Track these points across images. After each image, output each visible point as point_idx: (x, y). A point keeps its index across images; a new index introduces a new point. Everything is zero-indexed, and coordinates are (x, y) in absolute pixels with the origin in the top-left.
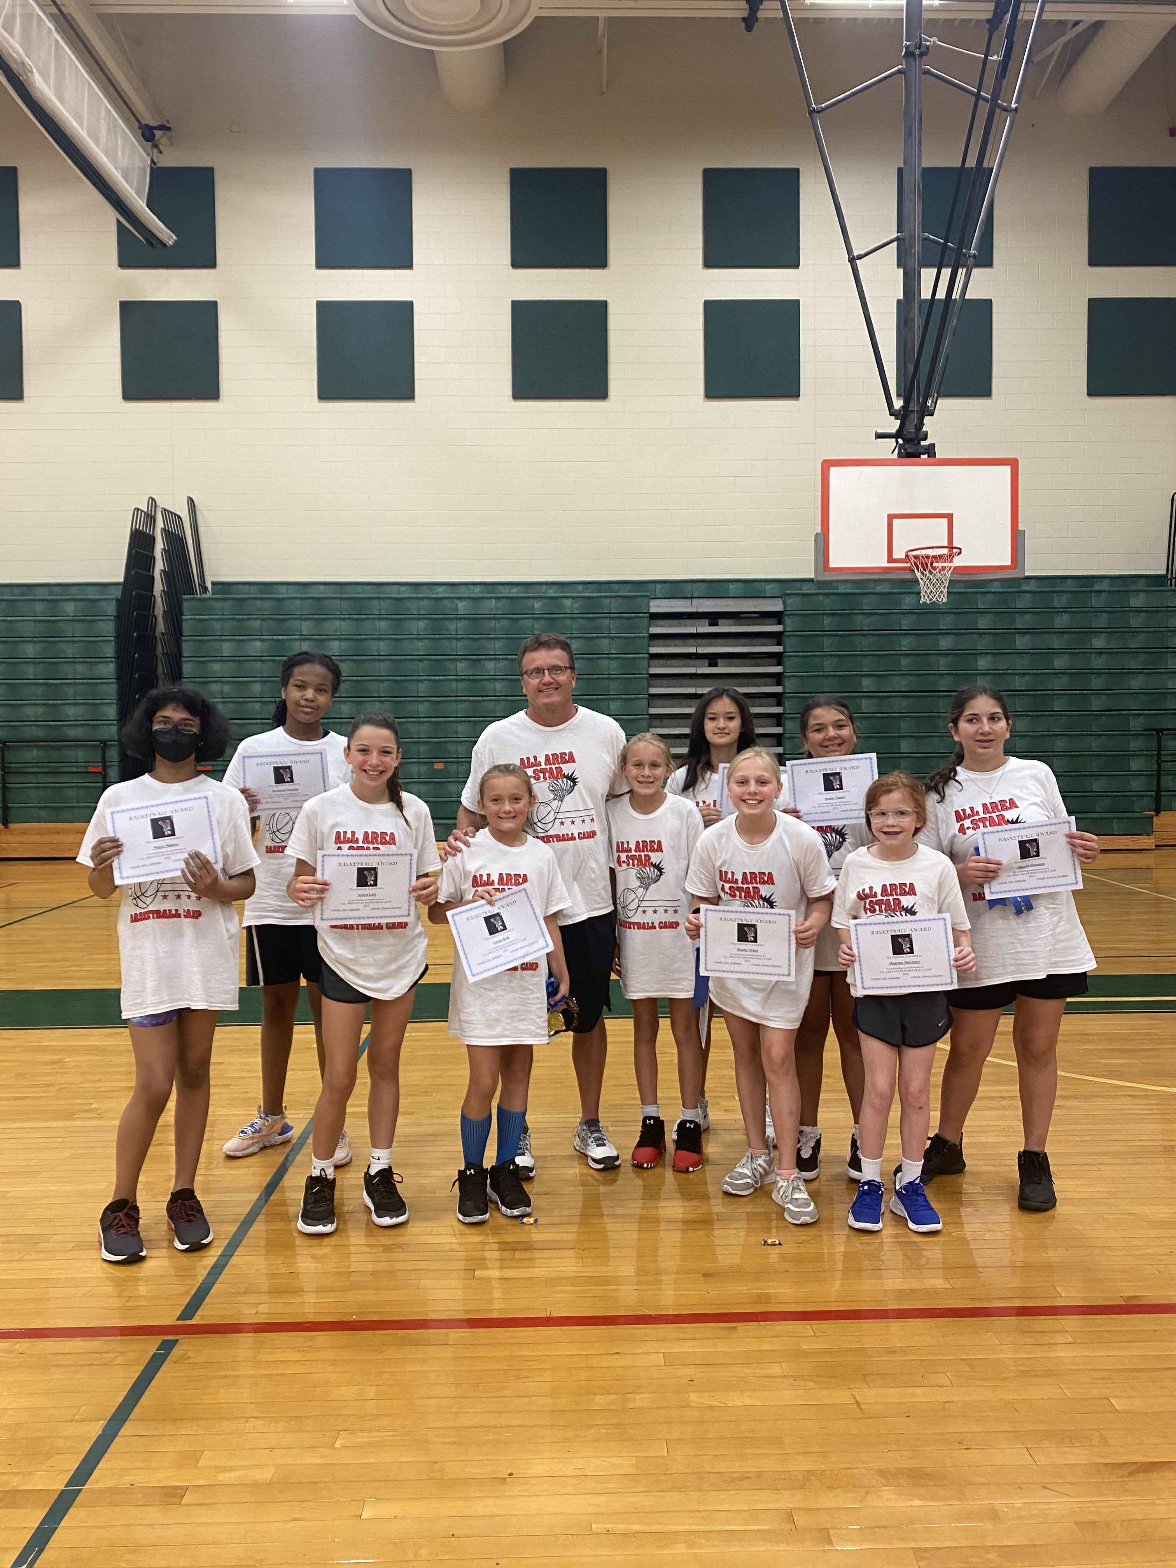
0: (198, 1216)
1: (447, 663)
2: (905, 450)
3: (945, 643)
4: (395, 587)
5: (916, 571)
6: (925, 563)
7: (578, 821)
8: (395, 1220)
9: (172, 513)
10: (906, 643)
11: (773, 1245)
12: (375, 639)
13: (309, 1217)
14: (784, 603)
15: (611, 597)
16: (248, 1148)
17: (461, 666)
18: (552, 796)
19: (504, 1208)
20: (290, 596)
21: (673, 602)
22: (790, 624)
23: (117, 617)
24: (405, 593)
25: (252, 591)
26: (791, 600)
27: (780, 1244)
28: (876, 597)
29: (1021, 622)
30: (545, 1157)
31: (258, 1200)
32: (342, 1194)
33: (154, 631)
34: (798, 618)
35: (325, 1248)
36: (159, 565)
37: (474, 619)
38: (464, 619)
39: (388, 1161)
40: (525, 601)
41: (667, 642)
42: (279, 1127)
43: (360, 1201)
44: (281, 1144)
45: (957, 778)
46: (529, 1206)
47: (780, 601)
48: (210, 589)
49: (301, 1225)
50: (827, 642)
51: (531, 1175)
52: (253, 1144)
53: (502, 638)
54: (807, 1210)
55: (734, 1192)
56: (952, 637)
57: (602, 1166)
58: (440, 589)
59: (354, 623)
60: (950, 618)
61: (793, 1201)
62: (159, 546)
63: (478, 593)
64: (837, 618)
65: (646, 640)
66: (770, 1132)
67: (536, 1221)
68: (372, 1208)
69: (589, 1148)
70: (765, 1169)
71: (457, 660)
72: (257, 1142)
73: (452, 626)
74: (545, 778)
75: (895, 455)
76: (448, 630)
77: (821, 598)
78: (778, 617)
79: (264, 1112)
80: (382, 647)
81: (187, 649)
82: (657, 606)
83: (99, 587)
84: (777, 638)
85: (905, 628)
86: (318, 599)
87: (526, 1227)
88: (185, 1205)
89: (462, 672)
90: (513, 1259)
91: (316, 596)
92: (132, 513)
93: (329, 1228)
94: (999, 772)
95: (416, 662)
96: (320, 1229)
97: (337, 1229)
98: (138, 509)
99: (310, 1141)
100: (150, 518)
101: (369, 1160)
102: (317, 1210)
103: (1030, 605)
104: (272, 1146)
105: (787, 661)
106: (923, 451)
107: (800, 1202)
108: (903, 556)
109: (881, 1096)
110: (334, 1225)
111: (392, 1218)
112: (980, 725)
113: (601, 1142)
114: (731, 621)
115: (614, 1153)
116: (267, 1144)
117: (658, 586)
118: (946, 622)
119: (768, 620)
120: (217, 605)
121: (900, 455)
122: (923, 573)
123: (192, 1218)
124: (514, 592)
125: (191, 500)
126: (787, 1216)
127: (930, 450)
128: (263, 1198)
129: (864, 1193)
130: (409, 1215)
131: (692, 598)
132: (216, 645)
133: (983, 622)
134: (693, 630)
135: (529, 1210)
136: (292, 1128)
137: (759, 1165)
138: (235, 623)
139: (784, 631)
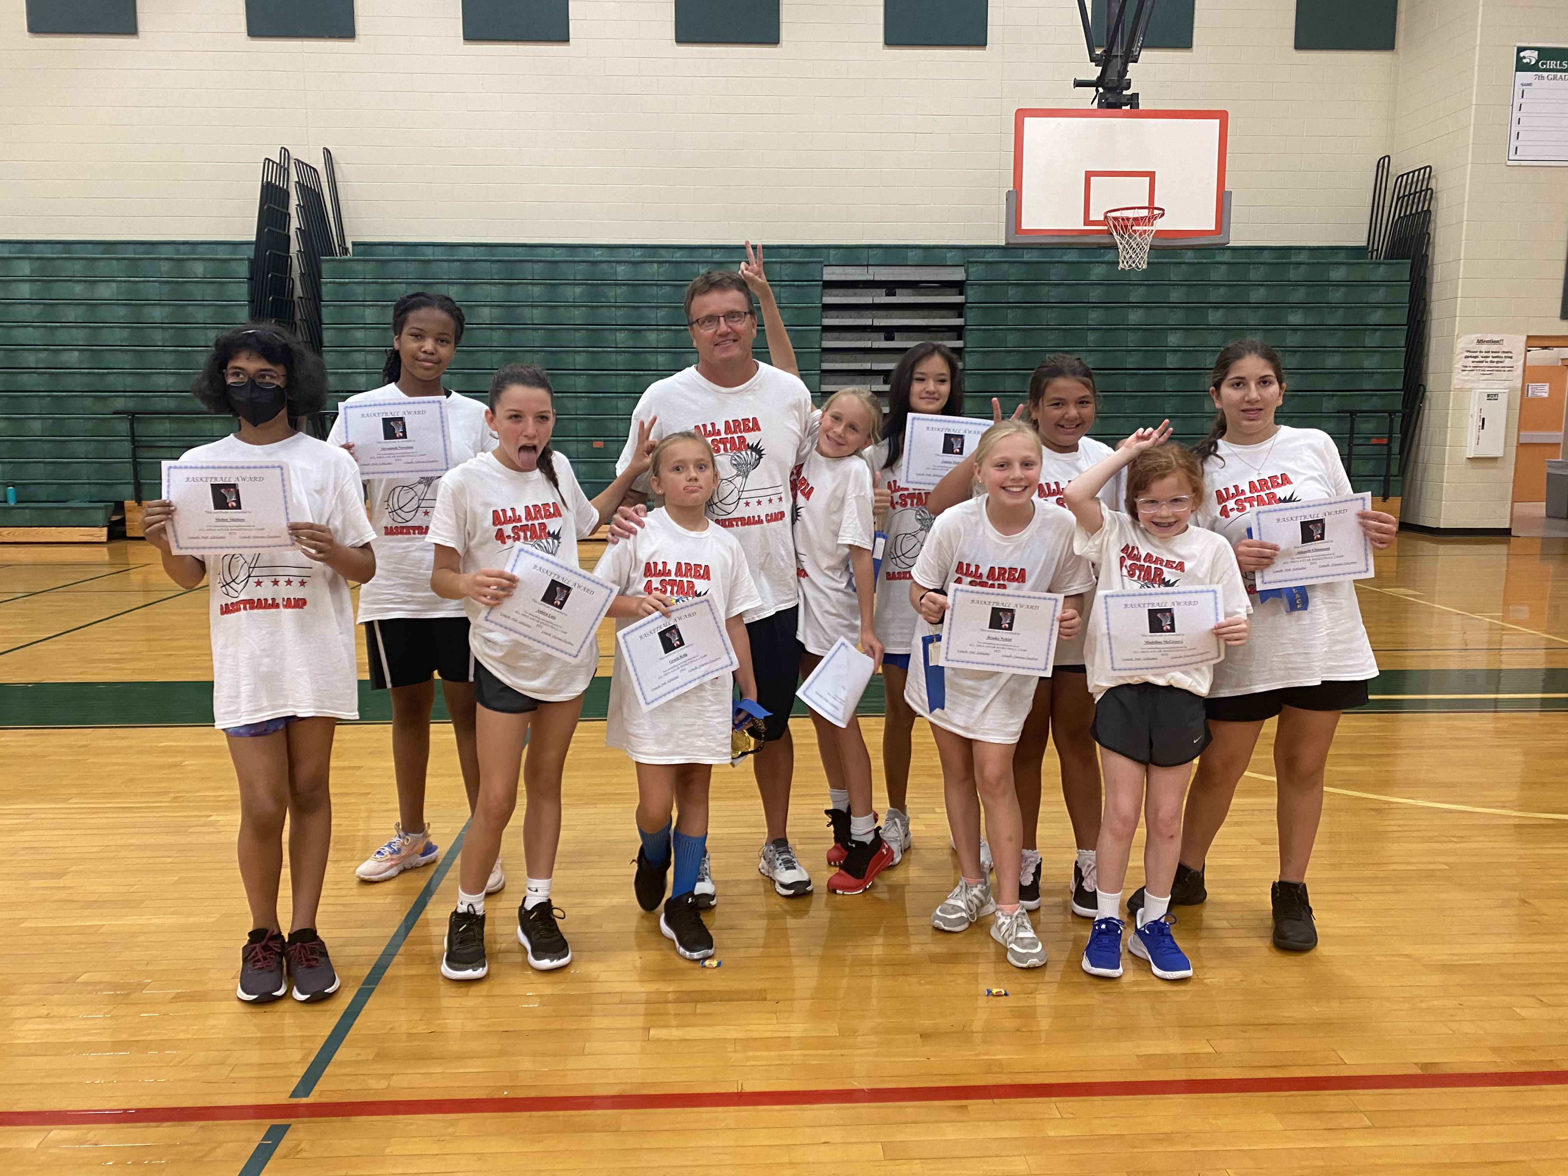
0: (322, 959)
1: (606, 333)
2: (1106, 100)
3: (1135, 317)
4: (549, 250)
5: (1115, 234)
6: (1124, 225)
7: (765, 501)
8: (556, 963)
9: (307, 165)
10: (1094, 316)
11: (998, 995)
12: (528, 306)
13: (454, 960)
14: (966, 271)
15: (781, 263)
16: (386, 871)
17: (621, 336)
18: (735, 472)
19: (682, 950)
20: (437, 258)
21: (848, 270)
22: (972, 294)
23: (251, 279)
24: (560, 256)
25: (396, 253)
26: (974, 269)
27: (1006, 994)
28: (1065, 266)
29: (1214, 296)
30: (727, 882)
31: (394, 936)
32: (494, 929)
33: (292, 296)
34: (982, 288)
35: (473, 998)
36: (295, 223)
37: (634, 285)
38: (624, 285)
39: (546, 893)
40: (690, 266)
41: (842, 313)
42: (421, 846)
43: (514, 938)
44: (424, 866)
45: (1218, 453)
46: (710, 947)
47: (962, 270)
48: (351, 250)
49: (445, 969)
50: (1011, 314)
51: (713, 903)
52: (391, 867)
53: (665, 307)
54: (1035, 951)
55: (946, 928)
56: (1142, 310)
57: (791, 892)
58: (598, 252)
59: (505, 287)
60: (1142, 290)
61: (1018, 941)
62: (294, 201)
63: (639, 257)
64: (1021, 289)
65: (819, 310)
66: (985, 856)
67: (719, 964)
68: (528, 947)
69: (777, 871)
70: (981, 901)
71: (617, 330)
72: (396, 865)
73: (611, 293)
74: (725, 450)
75: (1095, 106)
76: (607, 297)
77: (1006, 266)
78: (958, 286)
79: (403, 829)
80: (537, 315)
81: (327, 314)
82: (831, 274)
83: (231, 246)
84: (958, 309)
85: (1093, 301)
86: (467, 261)
87: (709, 972)
88: (305, 948)
89: (623, 343)
90: (695, 1014)
91: (465, 258)
92: (262, 165)
93: (480, 972)
94: (1267, 445)
95: (572, 332)
96: (469, 973)
97: (487, 975)
98: (269, 160)
99: (458, 861)
100: (284, 170)
101: (524, 892)
102: (466, 951)
103: (1226, 278)
104: (414, 868)
105: (968, 336)
106: (1125, 101)
107: (1026, 941)
108: (1102, 218)
109: (1124, 821)
110: (486, 968)
111: (552, 960)
112: (1246, 390)
113: (790, 865)
114: (909, 291)
115: (805, 877)
116: (407, 866)
117: (832, 252)
118: (1136, 295)
119: (949, 290)
120: (359, 267)
121: (1100, 105)
122: (1122, 237)
123: (313, 963)
124: (678, 256)
125: (327, 152)
126: (1010, 957)
127: (1133, 100)
128: (403, 930)
129: (1101, 932)
130: (572, 957)
131: (868, 265)
132: (358, 311)
133: (1175, 296)
134: (869, 300)
135: (711, 952)
136: (436, 848)
137: (975, 896)
138: (378, 287)
139: (966, 303)
